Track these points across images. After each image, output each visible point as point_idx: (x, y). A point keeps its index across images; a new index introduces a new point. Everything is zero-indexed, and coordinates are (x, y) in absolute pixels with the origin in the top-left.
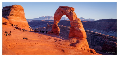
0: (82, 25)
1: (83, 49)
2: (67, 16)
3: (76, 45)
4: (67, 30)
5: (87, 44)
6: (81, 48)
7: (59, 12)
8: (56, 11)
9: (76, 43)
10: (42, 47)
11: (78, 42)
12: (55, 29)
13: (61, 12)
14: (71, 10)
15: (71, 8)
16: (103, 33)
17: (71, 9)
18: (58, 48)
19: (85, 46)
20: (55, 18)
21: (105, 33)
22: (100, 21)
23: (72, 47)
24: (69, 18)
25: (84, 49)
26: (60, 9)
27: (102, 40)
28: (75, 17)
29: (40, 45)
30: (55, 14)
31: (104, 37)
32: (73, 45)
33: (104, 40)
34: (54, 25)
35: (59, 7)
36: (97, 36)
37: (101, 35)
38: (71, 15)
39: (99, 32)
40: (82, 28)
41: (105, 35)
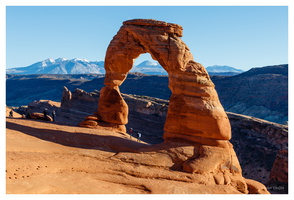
0: (212, 91)
1: (222, 182)
2: (156, 56)
3: (193, 165)
4: (138, 110)
5: (236, 162)
6: (211, 176)
7: (124, 42)
8: (115, 38)
9: (192, 159)
10: (65, 179)
11: (200, 154)
12: (108, 106)
13: (133, 43)
14: (170, 35)
15: (169, 26)
16: (270, 117)
17: (172, 30)
18: (126, 181)
19: (228, 171)
20: (108, 63)
21: (277, 117)
22: (254, 72)
23: (177, 175)
24: (162, 63)
25: (225, 183)
26: (127, 29)
27: (268, 145)
28: (188, 60)
29: (56, 170)
30: (111, 51)
31: (274, 134)
32: (182, 166)
33: (274, 143)
34: (108, 90)
35: (124, 23)
36: (250, 128)
37: (266, 125)
38: (169, 52)
39: (256, 116)
40: (215, 103)
41: (278, 125)
